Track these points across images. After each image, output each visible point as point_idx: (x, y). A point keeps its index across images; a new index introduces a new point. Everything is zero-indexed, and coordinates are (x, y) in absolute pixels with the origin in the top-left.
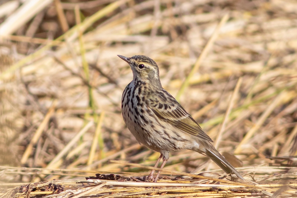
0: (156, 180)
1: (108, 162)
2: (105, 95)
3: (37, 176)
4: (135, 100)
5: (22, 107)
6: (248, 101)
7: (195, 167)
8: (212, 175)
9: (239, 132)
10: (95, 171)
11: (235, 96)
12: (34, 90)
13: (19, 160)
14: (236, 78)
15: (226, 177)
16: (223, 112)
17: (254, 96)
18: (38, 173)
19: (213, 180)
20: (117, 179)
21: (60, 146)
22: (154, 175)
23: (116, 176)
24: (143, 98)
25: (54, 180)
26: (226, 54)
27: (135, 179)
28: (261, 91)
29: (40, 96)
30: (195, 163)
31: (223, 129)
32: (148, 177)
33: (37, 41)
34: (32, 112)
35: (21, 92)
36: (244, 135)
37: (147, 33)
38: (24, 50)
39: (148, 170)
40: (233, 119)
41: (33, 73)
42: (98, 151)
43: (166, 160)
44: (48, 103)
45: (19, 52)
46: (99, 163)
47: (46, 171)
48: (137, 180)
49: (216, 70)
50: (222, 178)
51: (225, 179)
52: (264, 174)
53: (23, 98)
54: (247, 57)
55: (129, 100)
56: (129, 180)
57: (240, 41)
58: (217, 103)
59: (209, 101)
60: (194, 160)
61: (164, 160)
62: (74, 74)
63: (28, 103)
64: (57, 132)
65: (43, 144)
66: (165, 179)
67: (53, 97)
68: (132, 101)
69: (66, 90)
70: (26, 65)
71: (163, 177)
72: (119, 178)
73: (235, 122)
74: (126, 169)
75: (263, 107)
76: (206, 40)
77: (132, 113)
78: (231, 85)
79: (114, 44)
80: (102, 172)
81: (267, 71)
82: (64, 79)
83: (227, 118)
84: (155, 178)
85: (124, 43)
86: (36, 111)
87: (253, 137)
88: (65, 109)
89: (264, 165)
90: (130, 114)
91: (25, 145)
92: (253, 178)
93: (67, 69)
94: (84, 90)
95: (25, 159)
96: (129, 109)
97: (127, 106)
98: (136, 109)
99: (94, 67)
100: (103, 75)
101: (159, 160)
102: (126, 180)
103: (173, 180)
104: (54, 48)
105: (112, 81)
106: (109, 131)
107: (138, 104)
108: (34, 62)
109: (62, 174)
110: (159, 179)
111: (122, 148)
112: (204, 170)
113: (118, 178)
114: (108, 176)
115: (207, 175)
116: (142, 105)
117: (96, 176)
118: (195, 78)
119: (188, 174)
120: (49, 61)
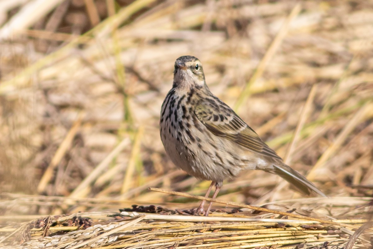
0: (207, 213)
1: (147, 191)
2: (145, 105)
3: (58, 207)
4: (180, 111)
5: (40, 120)
6: (324, 115)
7: (257, 197)
8: (278, 208)
9: (312, 153)
10: (130, 201)
11: (308, 107)
12: (56, 98)
13: (36, 186)
14: (309, 85)
15: (296, 211)
16: (293, 128)
17: (332, 108)
18: (59, 203)
19: (279, 214)
20: (159, 212)
21: (87, 169)
22: (204, 207)
23: (158, 208)
24: (191, 109)
25: (79, 212)
26: (296, 54)
27: (181, 212)
28: (341, 103)
29: (62, 107)
30: (257, 192)
31: (292, 149)
32: (198, 209)
33: (60, 36)
34: (52, 127)
35: (38, 101)
36: (319, 157)
37: (198, 28)
38: (42, 48)
39: (197, 200)
40: (305, 137)
41: (54, 78)
42: (136, 175)
43: (219, 187)
44: (73, 115)
45: (37, 50)
46: (137, 190)
47: (69, 201)
48: (184, 213)
49: (284, 75)
50: (291, 212)
51: (294, 213)
52: (344, 206)
53: (41, 109)
54: (323, 59)
55: (172, 112)
56: (173, 213)
57: (315, 39)
58: (285, 117)
59: (275, 115)
60: (256, 188)
61: (216, 188)
62: (105, 79)
63: (47, 115)
64: (83, 151)
65: (65, 167)
66: (218, 211)
67: (79, 107)
68: (176, 113)
69: (95, 98)
70: (45, 67)
71: (217, 210)
72: (162, 211)
73: (307, 141)
74: (170, 198)
75: (341, 122)
76: (272, 38)
77: (175, 127)
78: (302, 94)
79: (156, 42)
80: (139, 203)
81: (348, 76)
82: (93, 85)
83: (298, 136)
84: (206, 211)
85: (170, 41)
86: (57, 125)
87: (329, 159)
88: (93, 122)
89: (344, 196)
90: (172, 129)
91: (43, 168)
92: (330, 212)
93: (96, 72)
94: (117, 99)
95: (43, 185)
96: (171, 123)
97: (169, 119)
98: (180, 123)
99: (131, 70)
100: (141, 80)
101: (210, 188)
102: (170, 212)
103: (229, 213)
104: (81, 46)
105: (153, 88)
106: (149, 150)
107: (184, 117)
108: (56, 63)
109: (90, 205)
110: (211, 212)
111: (165, 172)
112: (268, 201)
113: (160, 210)
114: (147, 208)
115: (272, 207)
116: (188, 118)
117: (132, 208)
118: (258, 85)
119: (248, 206)
120: (74, 63)
